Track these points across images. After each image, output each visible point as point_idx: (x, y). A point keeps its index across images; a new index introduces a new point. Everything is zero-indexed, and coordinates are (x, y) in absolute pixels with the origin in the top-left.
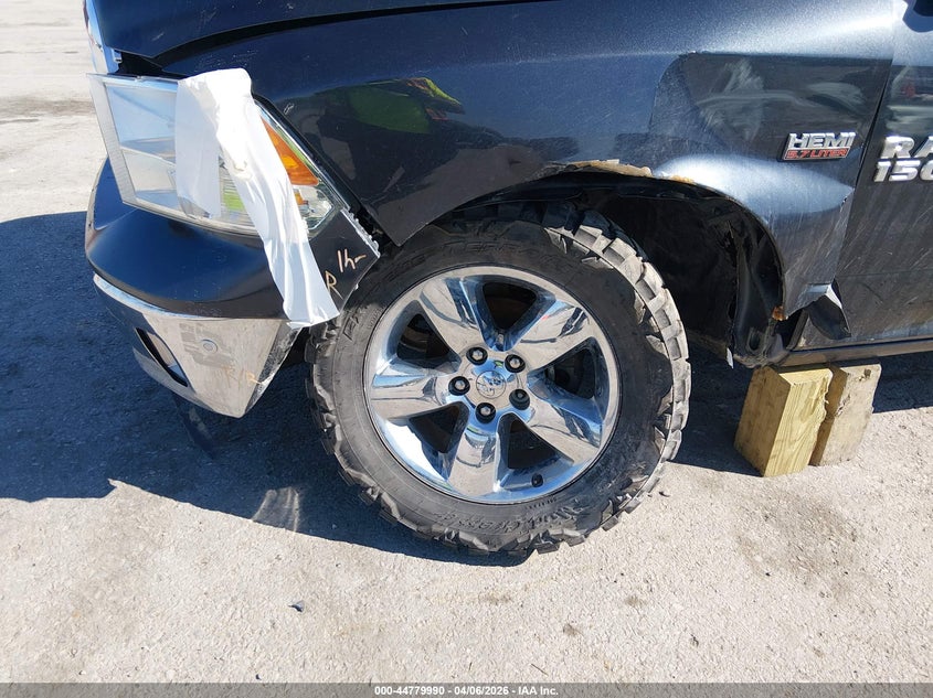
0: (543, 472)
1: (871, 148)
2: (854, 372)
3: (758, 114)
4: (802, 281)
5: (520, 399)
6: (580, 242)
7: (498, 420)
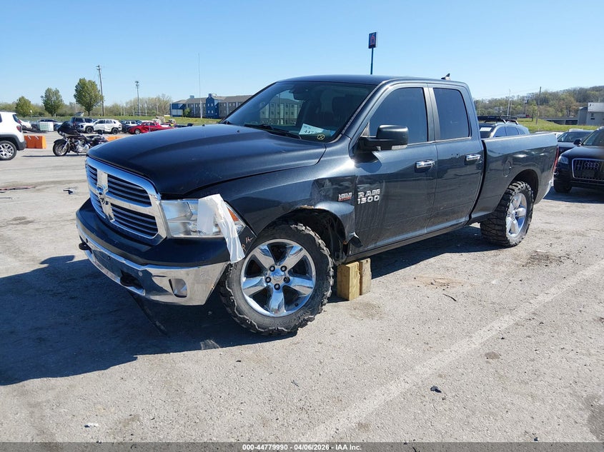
0: (298, 302)
1: (356, 196)
2: (364, 261)
3: (332, 191)
4: (349, 232)
5: (287, 280)
6: (299, 227)
7: (281, 288)
